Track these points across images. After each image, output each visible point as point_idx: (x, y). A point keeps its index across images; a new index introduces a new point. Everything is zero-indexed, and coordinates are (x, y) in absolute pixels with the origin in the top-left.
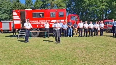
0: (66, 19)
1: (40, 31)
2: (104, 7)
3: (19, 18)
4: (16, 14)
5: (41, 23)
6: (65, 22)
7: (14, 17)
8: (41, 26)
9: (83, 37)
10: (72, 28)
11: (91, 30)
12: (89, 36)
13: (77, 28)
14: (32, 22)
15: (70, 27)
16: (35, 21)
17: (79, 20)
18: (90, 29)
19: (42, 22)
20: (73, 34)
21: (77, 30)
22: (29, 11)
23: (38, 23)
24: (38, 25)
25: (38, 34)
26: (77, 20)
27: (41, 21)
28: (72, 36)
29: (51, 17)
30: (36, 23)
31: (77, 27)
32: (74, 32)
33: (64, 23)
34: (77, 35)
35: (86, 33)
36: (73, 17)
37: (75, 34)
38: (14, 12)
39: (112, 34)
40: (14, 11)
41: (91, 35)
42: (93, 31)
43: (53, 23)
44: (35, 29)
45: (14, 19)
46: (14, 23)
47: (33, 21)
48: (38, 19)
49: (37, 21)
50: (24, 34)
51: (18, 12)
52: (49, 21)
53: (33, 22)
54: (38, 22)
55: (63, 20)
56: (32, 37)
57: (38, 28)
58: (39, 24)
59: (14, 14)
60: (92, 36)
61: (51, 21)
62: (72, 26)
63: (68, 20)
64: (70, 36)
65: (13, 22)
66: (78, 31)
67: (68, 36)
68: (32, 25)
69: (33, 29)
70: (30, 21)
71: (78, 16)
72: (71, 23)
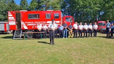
0: (61, 20)
2: (97, 9)
3: (15, 20)
4: (11, 15)
5: (36, 24)
6: (61, 23)
7: (9, 18)
8: (36, 27)
9: (78, 38)
10: (67, 29)
11: (85, 31)
12: (83, 37)
14: (28, 24)
15: (65, 28)
16: (30, 22)
17: (74, 21)
19: (38, 23)
20: (68, 35)
22: (25, 12)
23: (33, 24)
26: (72, 21)
27: (36, 22)
28: (67, 37)
29: (47, 18)
30: (31, 25)
31: (72, 28)
32: (69, 33)
33: (59, 24)
34: (72, 36)
35: (81, 34)
36: (67, 18)
37: (70, 34)
38: (9, 13)
39: (105, 35)
40: (9, 12)
41: (85, 36)
42: (87, 32)
44: (30, 30)
45: (9, 20)
46: (9, 25)
47: (29, 22)
48: (34, 21)
49: (33, 22)
50: (19, 35)
51: (13, 13)
52: (44, 22)
53: (29, 23)
54: (34, 23)
55: (58, 22)
57: (33, 30)
58: (34, 26)
59: (9, 15)
61: (46, 22)
62: (67, 27)
63: (63, 21)
64: (65, 37)
65: (8, 23)
66: (73, 32)
67: (63, 37)
68: (28, 26)
69: (28, 31)
70: (26, 22)
71: (73, 18)
72: (66, 24)
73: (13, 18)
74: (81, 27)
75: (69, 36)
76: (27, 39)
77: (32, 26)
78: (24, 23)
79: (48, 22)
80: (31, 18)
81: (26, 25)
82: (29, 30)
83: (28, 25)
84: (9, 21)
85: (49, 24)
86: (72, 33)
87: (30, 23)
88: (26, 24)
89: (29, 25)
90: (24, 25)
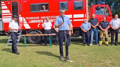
1: (42, 35)
3: (11, 14)
4: (6, 7)
5: (44, 21)
6: (86, 18)
7: (3, 12)
14: (30, 20)
16: (35, 18)
23: (39, 21)
24: (39, 24)
25: (39, 40)
27: (43, 18)
38: (2, 5)
40: (2, 3)
44: (34, 31)
45: (3, 15)
46: (3, 22)
47: (32, 18)
48: (40, 15)
49: (38, 18)
51: (9, 3)
53: (32, 20)
54: (40, 19)
56: (30, 43)
57: (38, 29)
58: (41, 23)
59: (3, 8)
65: (2, 20)
68: (30, 25)
69: (31, 31)
70: (27, 18)
71: (109, 8)
72: (97, 19)
73: (8, 11)
75: (101, 42)
76: (30, 44)
77: (37, 24)
78: (25, 19)
80: (35, 11)
81: (28, 23)
83: (31, 22)
84: (3, 17)
87: (34, 20)
88: (27, 21)
89: (33, 22)
90: (24, 23)
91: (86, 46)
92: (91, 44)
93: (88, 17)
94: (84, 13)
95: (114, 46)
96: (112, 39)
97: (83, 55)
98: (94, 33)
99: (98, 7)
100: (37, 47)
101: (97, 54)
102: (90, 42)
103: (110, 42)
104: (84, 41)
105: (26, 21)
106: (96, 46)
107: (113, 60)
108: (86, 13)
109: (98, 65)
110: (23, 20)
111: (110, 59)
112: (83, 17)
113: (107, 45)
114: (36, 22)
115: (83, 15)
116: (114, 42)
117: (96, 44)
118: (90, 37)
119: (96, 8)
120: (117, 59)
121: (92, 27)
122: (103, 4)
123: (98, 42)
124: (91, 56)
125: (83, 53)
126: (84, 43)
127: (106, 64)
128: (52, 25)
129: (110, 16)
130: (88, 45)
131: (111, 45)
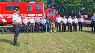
13: (54, 23)
14: (6, 16)
16: (10, 15)
17: (57, 14)
18: (68, 24)
21: (54, 25)
22: (3, 3)
29: (28, 11)
33: (41, 17)
34: (55, 31)
36: (51, 11)
43: (30, 17)
47: (8, 15)
49: (12, 15)
52: (26, 15)
53: (8, 16)
55: (41, 15)
56: (6, 32)
60: (71, 31)
61: (27, 15)
63: (46, 14)
68: (6, 19)
69: (7, 24)
70: (4, 15)
71: (56, 11)
72: (49, 17)
74: (65, 21)
75: (52, 31)
78: (3, 15)
79: (29, 15)
80: (10, 10)
81: (5, 18)
82: (9, 24)
83: (7, 18)
85: (30, 16)
86: (54, 27)
87: (9, 16)
89: (8, 17)
90: (2, 18)
91: (43, 33)
92: (46, 32)
93: (44, 15)
94: (42, 13)
95: (58, 33)
96: (57, 29)
97: (40, 39)
98: (48, 26)
99: (50, 10)
100: (11, 34)
101: (48, 38)
102: (45, 31)
103: (56, 30)
104: (42, 30)
105: (3, 17)
106: (49, 33)
107: (57, 41)
108: (43, 13)
109: (48, 45)
110: (1, 16)
111: (55, 41)
112: (42, 15)
113: (55, 32)
114: (11, 18)
115: (42, 14)
116: (59, 30)
117: (49, 32)
118: (46, 27)
119: (49, 10)
120: (59, 40)
121: (47, 22)
122: (53, 8)
123: (50, 31)
124: (45, 40)
125: (40, 38)
126: (42, 31)
127: (52, 44)
128: (22, 20)
129: (57, 16)
130: (44, 32)
131: (57, 32)
